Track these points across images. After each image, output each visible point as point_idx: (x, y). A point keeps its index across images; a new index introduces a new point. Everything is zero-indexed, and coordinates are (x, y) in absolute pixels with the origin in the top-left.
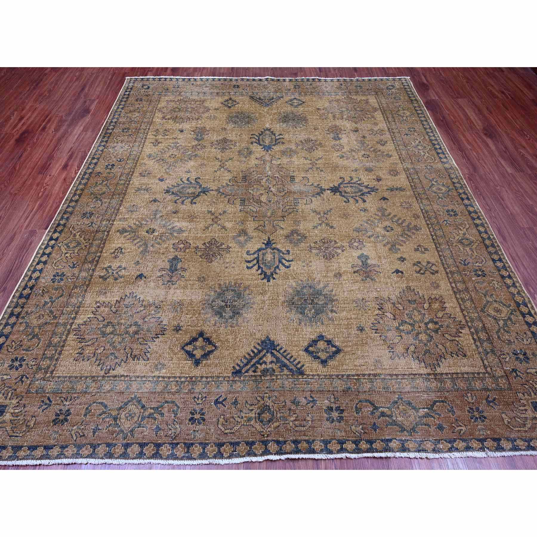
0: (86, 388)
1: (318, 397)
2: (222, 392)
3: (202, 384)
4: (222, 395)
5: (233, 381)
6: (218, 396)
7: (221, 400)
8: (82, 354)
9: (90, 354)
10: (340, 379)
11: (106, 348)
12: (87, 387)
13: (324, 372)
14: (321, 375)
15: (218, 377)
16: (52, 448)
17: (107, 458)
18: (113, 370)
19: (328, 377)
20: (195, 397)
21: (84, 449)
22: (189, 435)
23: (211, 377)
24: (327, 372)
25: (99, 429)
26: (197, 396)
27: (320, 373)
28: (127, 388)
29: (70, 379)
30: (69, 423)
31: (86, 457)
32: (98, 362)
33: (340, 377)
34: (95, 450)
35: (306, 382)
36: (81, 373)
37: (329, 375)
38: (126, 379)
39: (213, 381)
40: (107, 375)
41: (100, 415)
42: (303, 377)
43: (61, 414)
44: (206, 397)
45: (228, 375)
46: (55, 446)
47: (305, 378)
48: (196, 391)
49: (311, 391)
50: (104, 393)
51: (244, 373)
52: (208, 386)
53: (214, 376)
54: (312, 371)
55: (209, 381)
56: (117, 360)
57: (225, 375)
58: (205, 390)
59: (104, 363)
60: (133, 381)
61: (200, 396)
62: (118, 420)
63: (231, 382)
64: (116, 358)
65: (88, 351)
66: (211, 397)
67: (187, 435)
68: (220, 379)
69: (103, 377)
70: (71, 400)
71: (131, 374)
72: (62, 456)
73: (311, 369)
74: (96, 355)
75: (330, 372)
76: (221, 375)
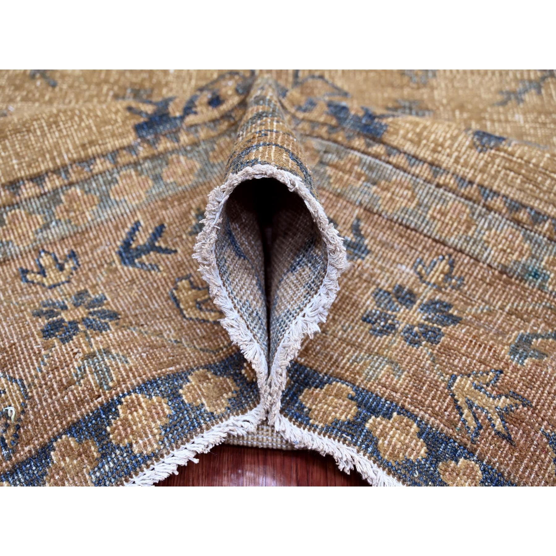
1: (383, 244)
2: (133, 213)
3: (29, 214)
4: (137, 223)
5: (153, 158)
6: (124, 234)
7: (142, 239)
10: (518, 222)
13: (465, 165)
14: (446, 171)
15: (88, 161)
19: (473, 190)
20: (25, 272)
22: (70, 383)
23: (56, 171)
24: (482, 171)
26: (31, 264)
27: (446, 161)
33: (523, 215)
35: (371, 168)
37: (481, 186)
39: (71, 184)
42: (368, 145)
44: (73, 255)
45: (125, 142)
47: (376, 156)
48: (13, 249)
49: (368, 210)
51: (182, 118)
52: (57, 210)
53: (64, 166)
54: (417, 143)
55: (55, 191)
57: (112, 144)
58: (55, 231)
61: (45, 260)
63: (147, 165)
66: (96, 247)
67: (64, 388)
68: (99, 166)
73: (419, 135)
75: (495, 177)
76: (91, 151)
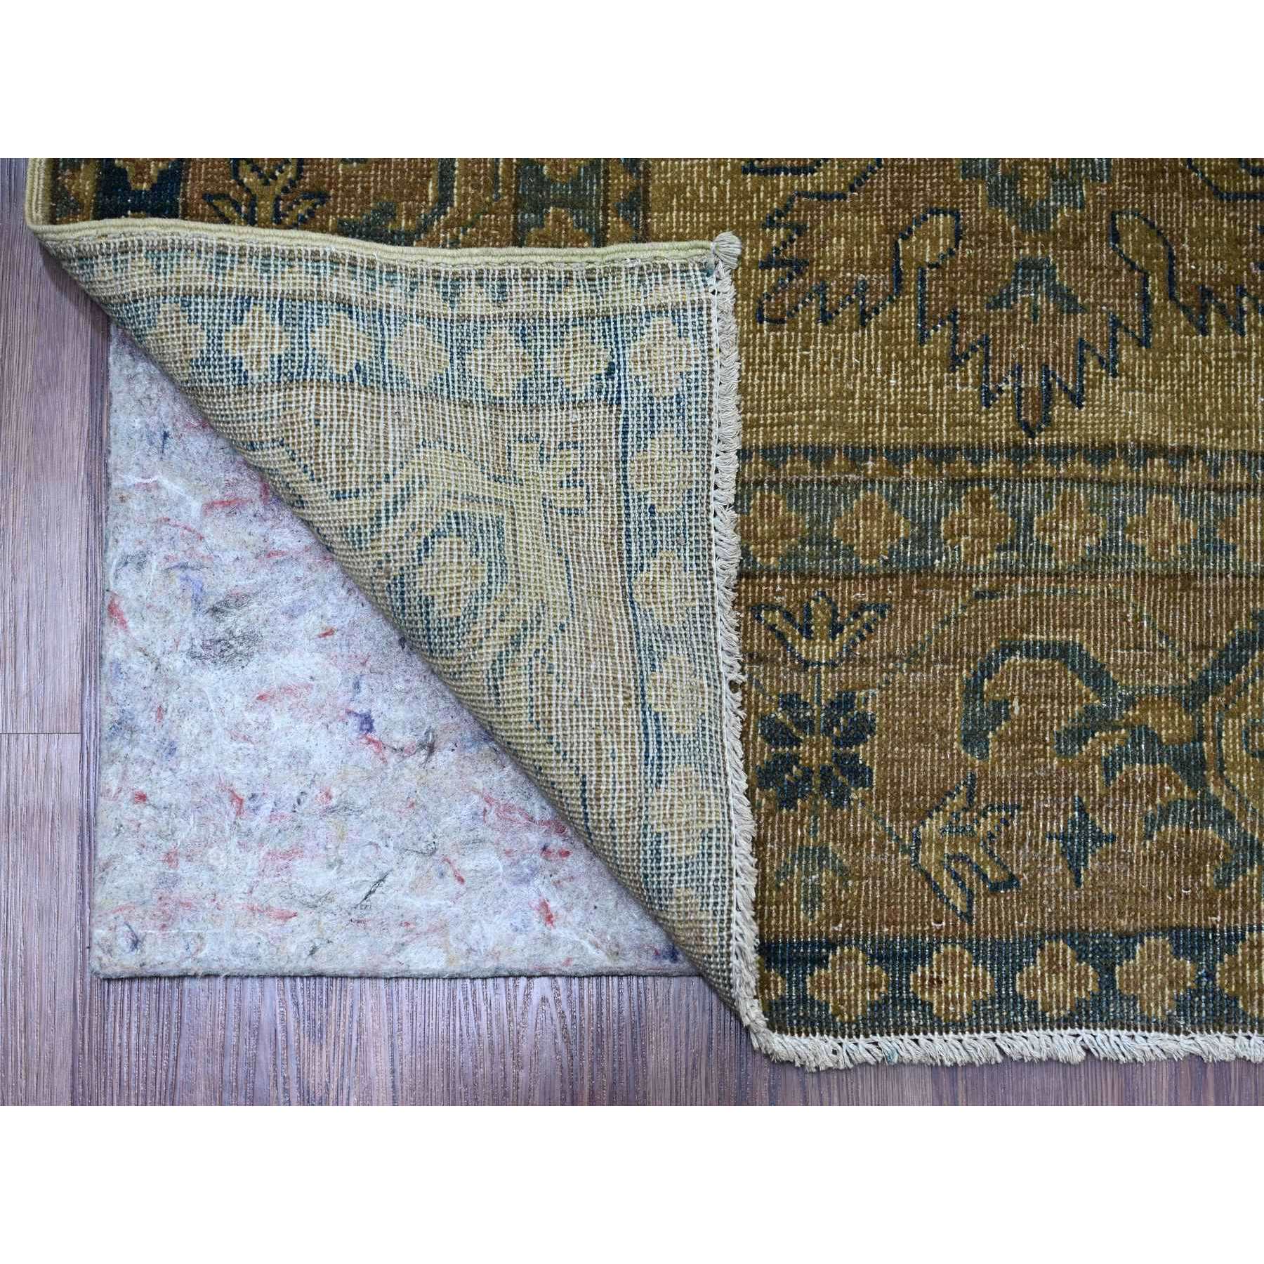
0: (920, 541)
8: (799, 266)
9: (862, 269)
11: (969, 218)
12: (924, 534)
16: (821, 962)
17: (1201, 1026)
18: (1077, 399)
21: (1037, 967)
25: (1099, 838)
28: (1209, 545)
29: (775, 467)
30: (882, 794)
31: (1067, 1022)
32: (941, 333)
34: (1111, 971)
36: (843, 425)
38: (1186, 477)
40: (1041, 440)
41: (1079, 735)
43: (801, 725)
46: (831, 946)
50: (1057, 574)
56: (1079, 325)
59: (985, 343)
60: (1237, 489)
62: (1210, 774)
64: (1068, 303)
65: (839, 245)
69: (1017, 453)
70: (836, 629)
71: (1212, 439)
72: (913, 1017)
74: (911, 275)
